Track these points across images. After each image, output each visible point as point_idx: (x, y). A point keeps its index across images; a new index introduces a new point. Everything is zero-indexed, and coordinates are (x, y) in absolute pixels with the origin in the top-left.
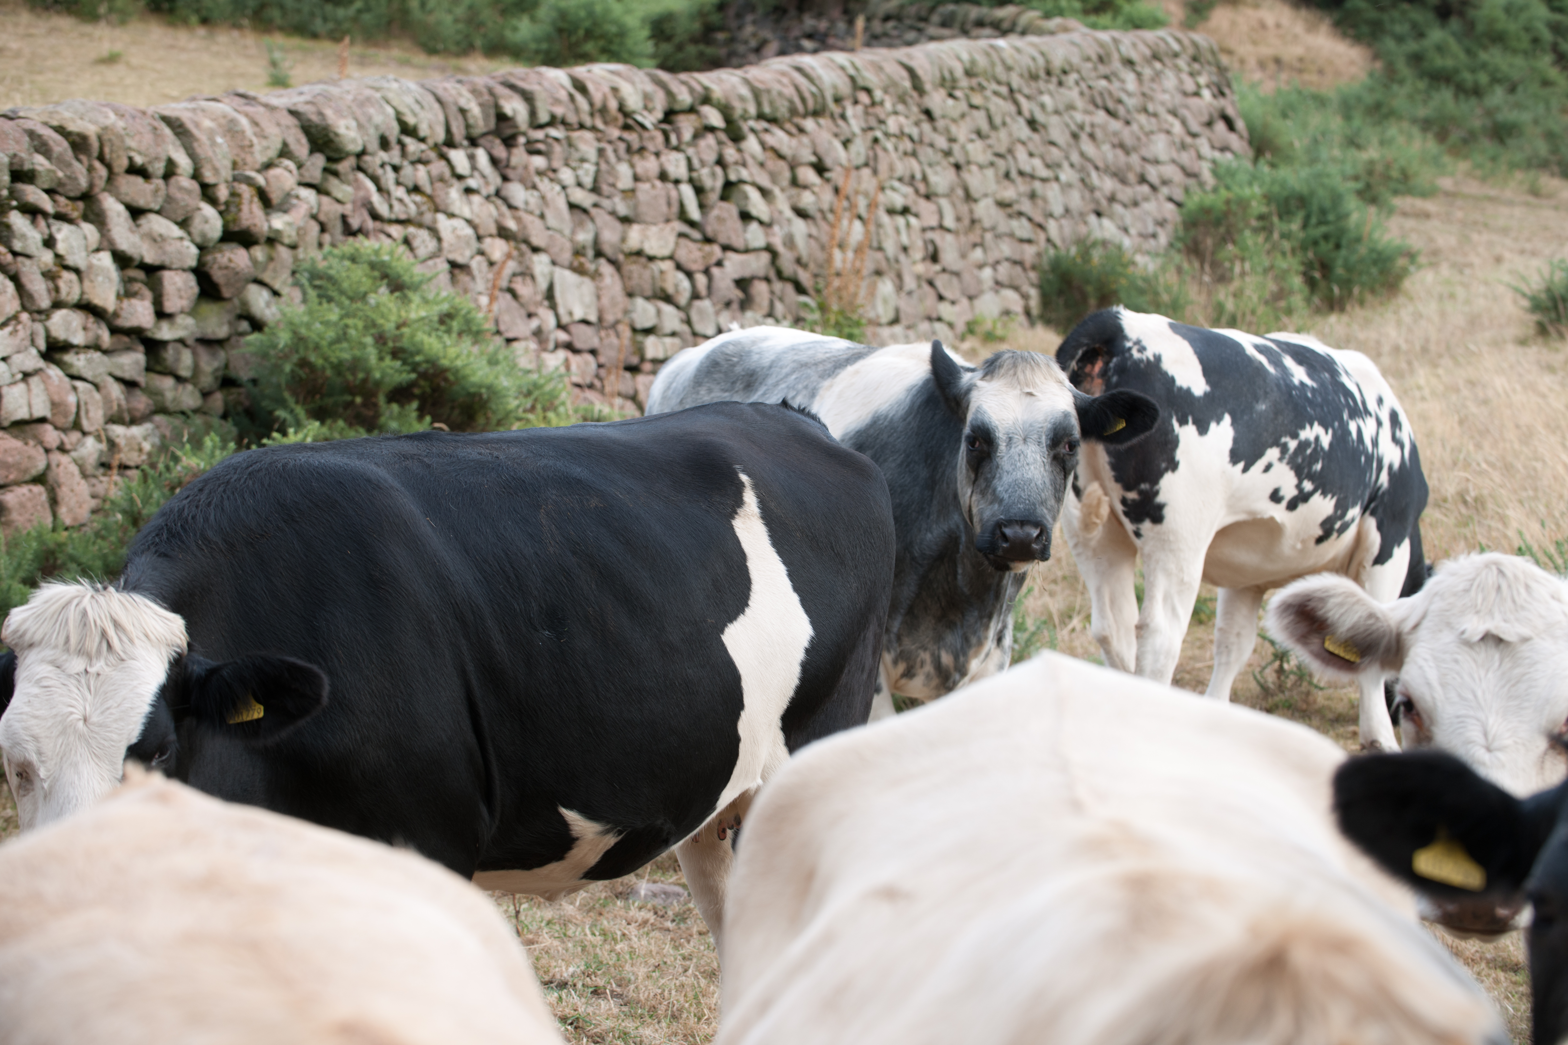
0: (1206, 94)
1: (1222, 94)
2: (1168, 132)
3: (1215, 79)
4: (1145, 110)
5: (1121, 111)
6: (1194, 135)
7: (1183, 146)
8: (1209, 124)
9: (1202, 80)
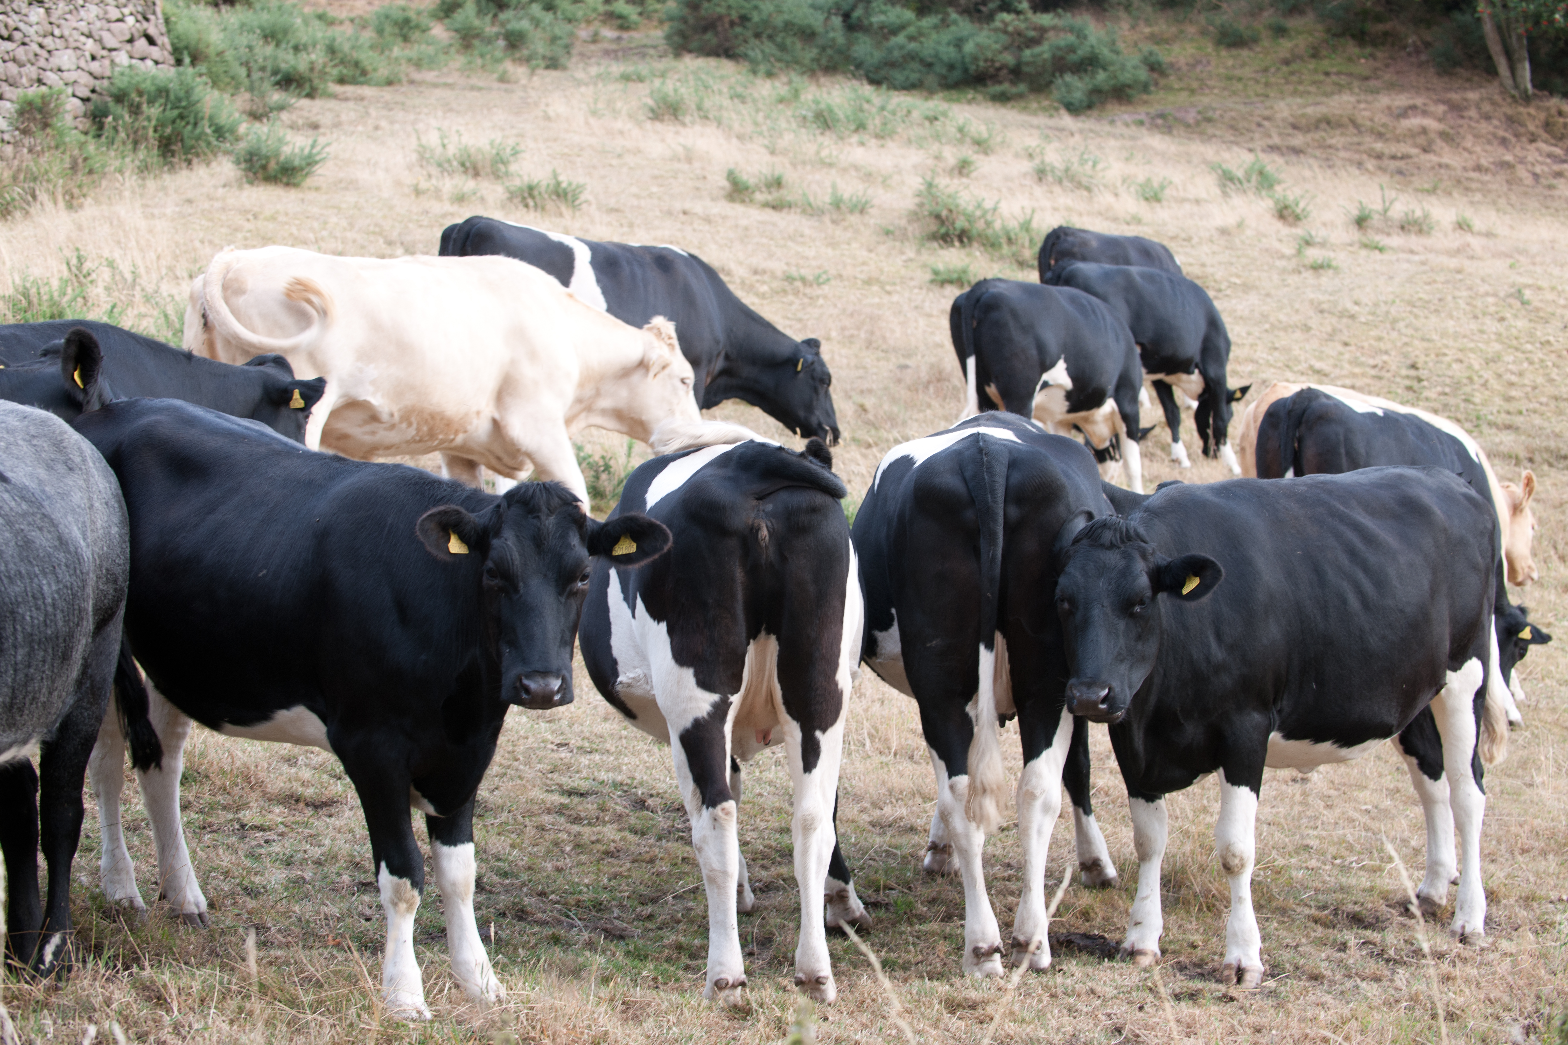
0: (131, 20)
1: (147, 20)
2: (77, 48)
3: (140, 9)
4: (52, 35)
5: (17, 35)
6: (111, 50)
7: (93, 58)
8: (131, 41)
9: (126, 11)
